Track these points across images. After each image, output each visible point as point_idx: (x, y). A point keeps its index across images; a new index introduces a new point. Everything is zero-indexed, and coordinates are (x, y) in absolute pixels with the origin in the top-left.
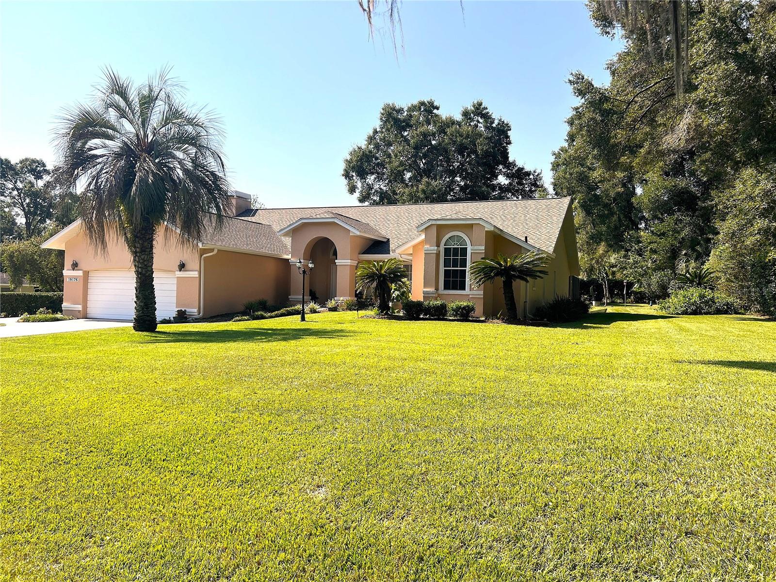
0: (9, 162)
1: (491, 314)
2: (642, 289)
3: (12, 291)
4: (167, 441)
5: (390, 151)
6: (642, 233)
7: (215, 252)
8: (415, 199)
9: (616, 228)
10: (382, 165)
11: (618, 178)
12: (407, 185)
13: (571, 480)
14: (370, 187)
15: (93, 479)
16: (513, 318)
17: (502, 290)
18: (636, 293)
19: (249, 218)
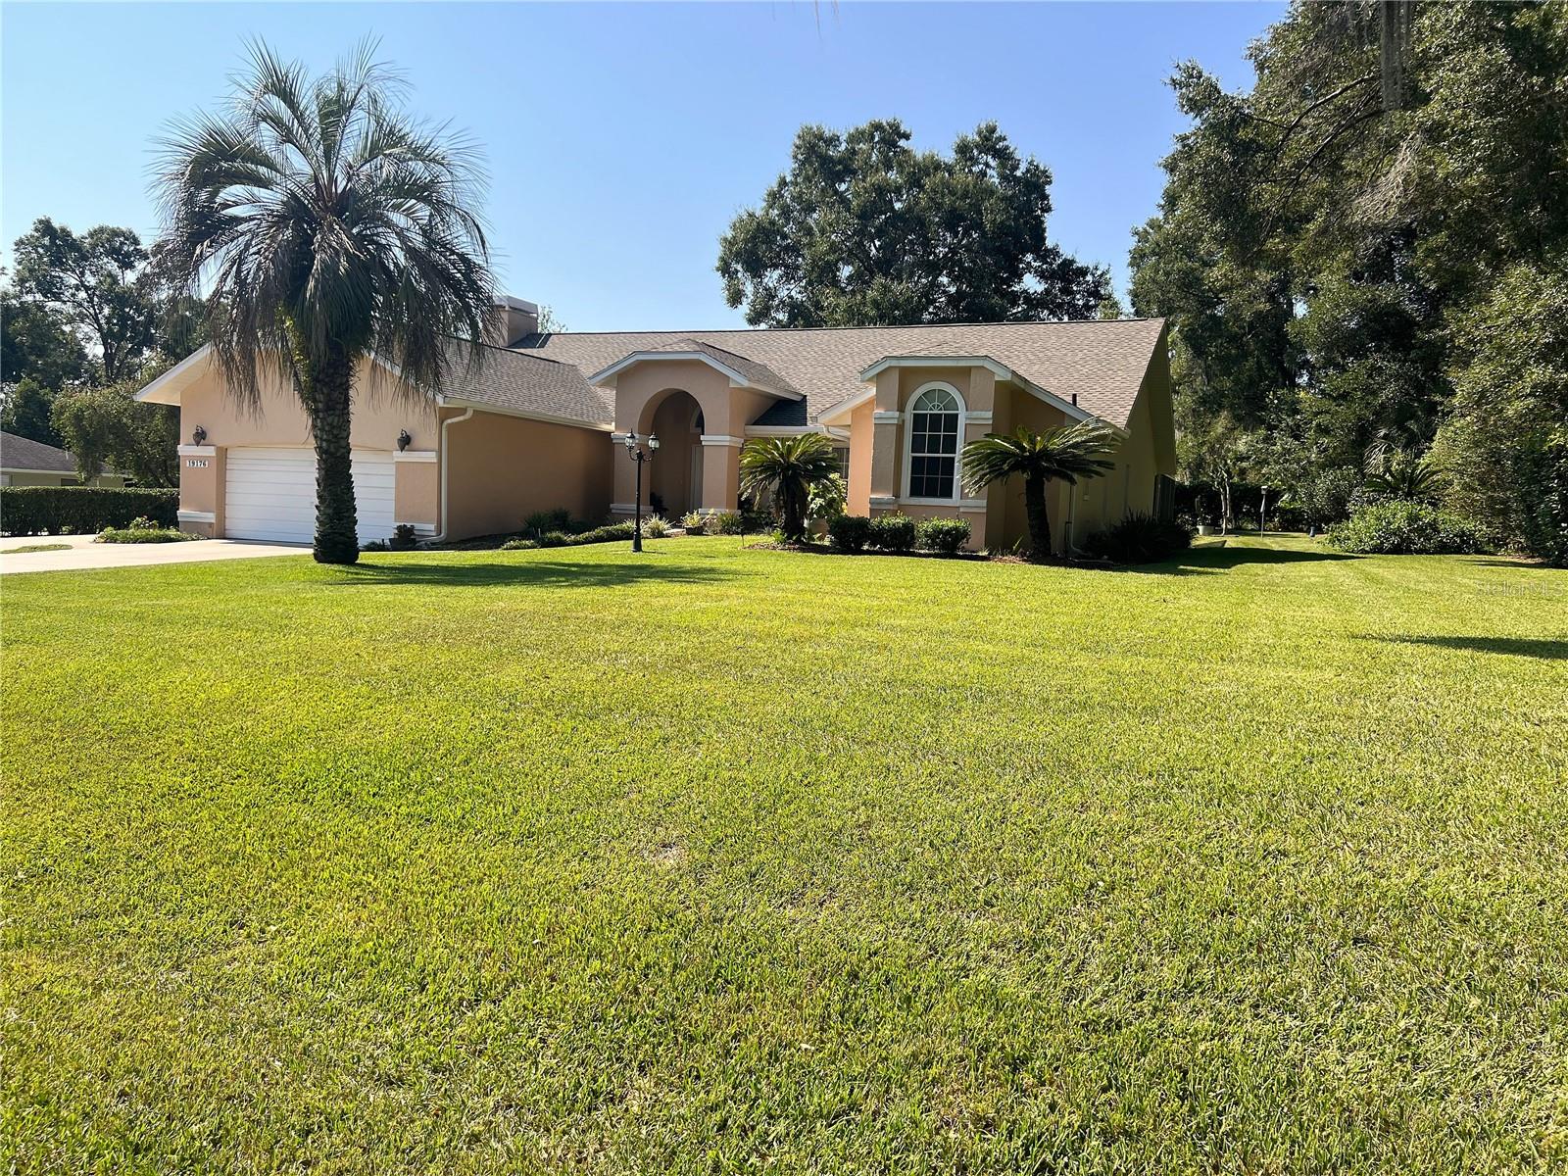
0: (69, 234)
1: (1000, 544)
2: (1298, 505)
3: (82, 484)
4: (380, 760)
5: (810, 221)
6: (1302, 394)
7: (469, 414)
8: (857, 318)
9: (1252, 383)
10: (794, 250)
11: (1260, 282)
12: (843, 291)
13: (1142, 843)
14: (771, 295)
15: (244, 825)
16: (1043, 552)
17: (1024, 498)
18: (1283, 511)
19: (535, 350)
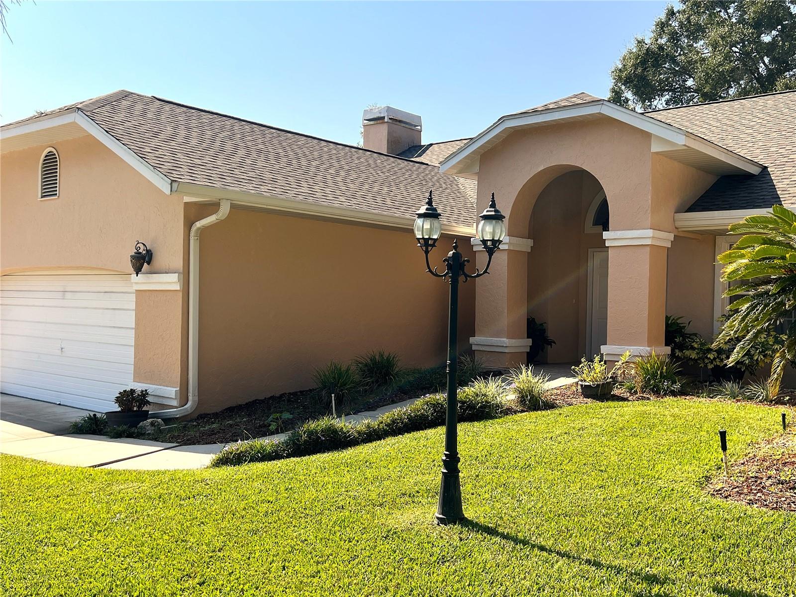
7: (225, 210)
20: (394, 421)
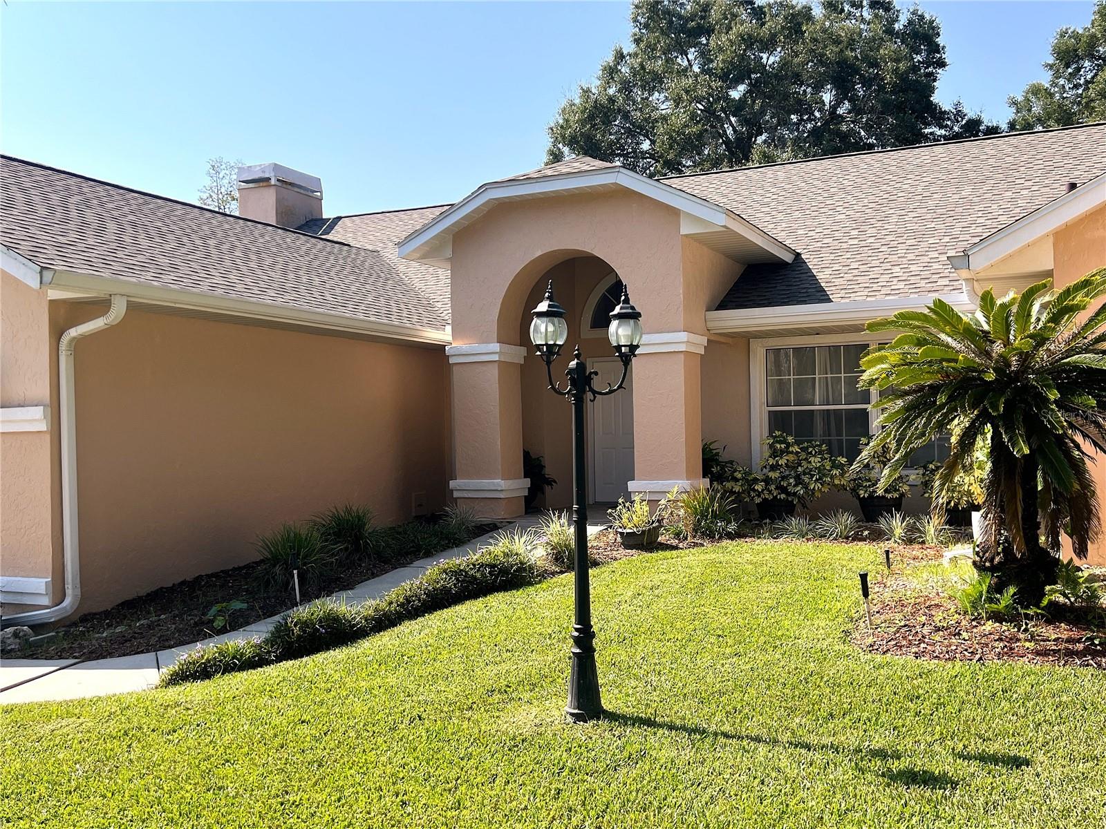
7: (118, 310)
20: (408, 600)
